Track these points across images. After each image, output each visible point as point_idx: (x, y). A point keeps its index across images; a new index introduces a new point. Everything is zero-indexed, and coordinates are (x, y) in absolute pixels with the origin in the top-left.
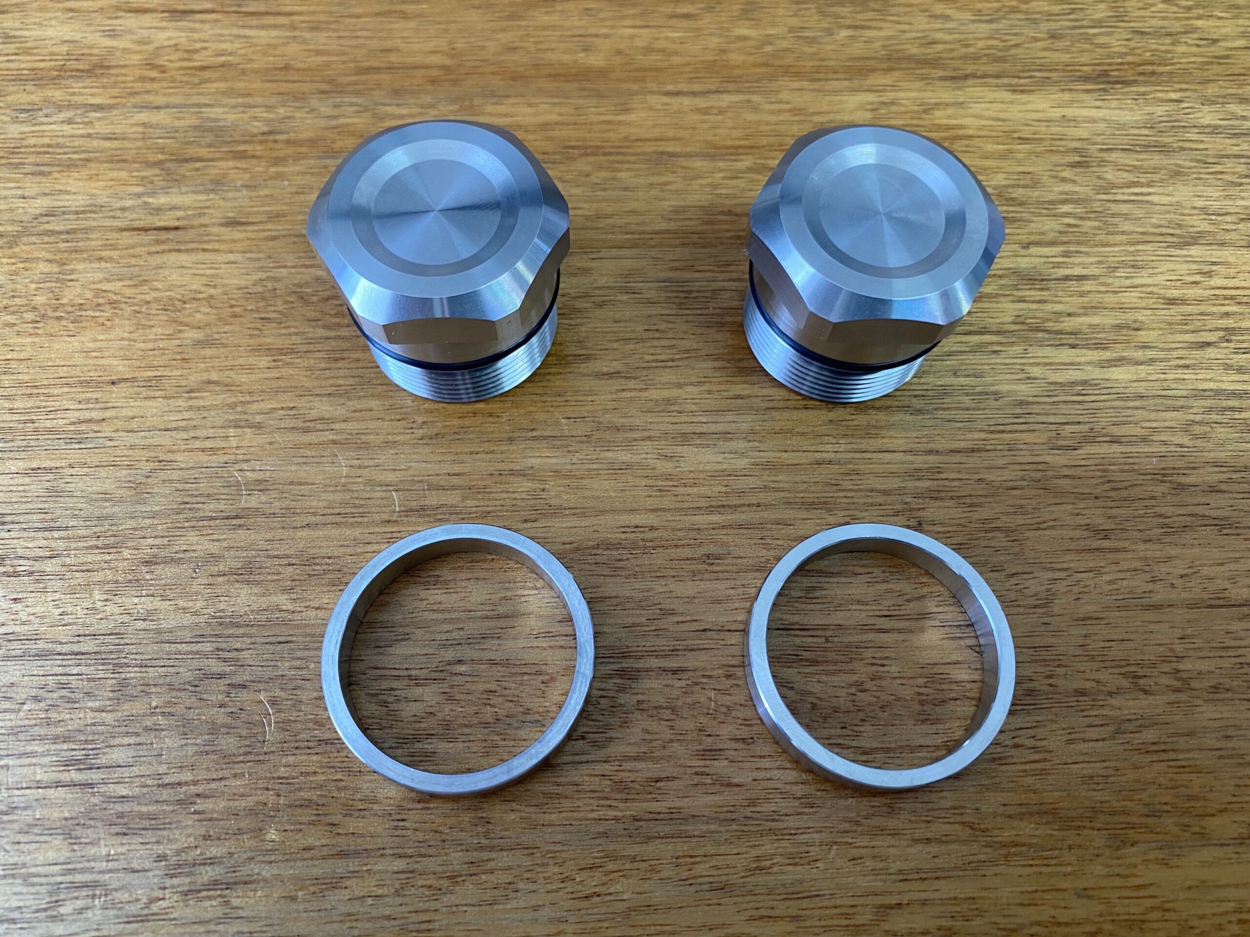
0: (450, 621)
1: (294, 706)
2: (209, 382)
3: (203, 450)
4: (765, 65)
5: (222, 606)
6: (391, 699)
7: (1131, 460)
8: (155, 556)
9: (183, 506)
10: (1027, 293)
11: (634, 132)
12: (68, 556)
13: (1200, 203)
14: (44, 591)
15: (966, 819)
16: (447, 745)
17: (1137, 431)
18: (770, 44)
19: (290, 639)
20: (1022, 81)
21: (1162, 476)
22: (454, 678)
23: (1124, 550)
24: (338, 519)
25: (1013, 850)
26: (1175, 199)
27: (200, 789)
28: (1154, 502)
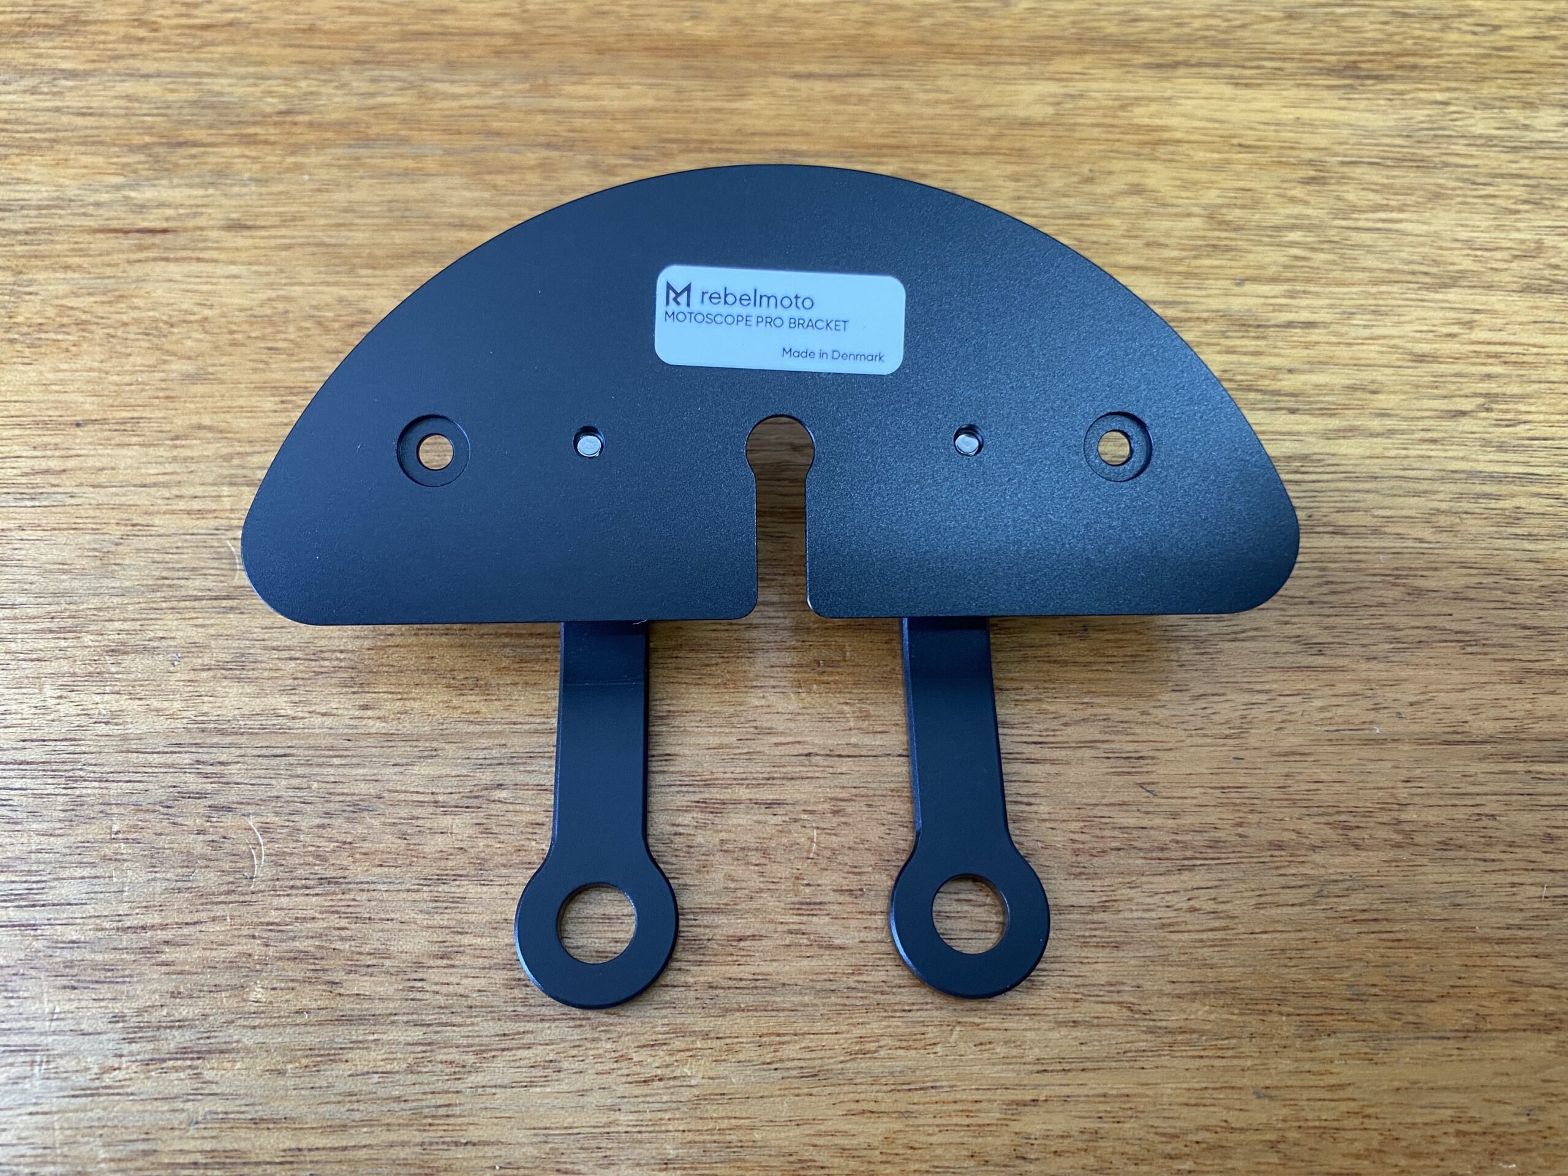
0: (490, 735)
1: (290, 835)
2: (200, 427)
3: (189, 512)
4: (921, 42)
5: (205, 708)
7: (1356, 557)
8: (124, 644)
9: (161, 582)
10: (1238, 342)
12: (14, 641)
13: (1464, 235)
15: (1127, 998)
16: (479, 889)
17: (1367, 520)
18: (930, 16)
19: (288, 751)
20: (1248, 72)
21: (1394, 577)
22: (493, 805)
23: (1342, 669)
25: (1180, 1038)
26: (1433, 228)
27: (168, 935)
28: (1382, 611)
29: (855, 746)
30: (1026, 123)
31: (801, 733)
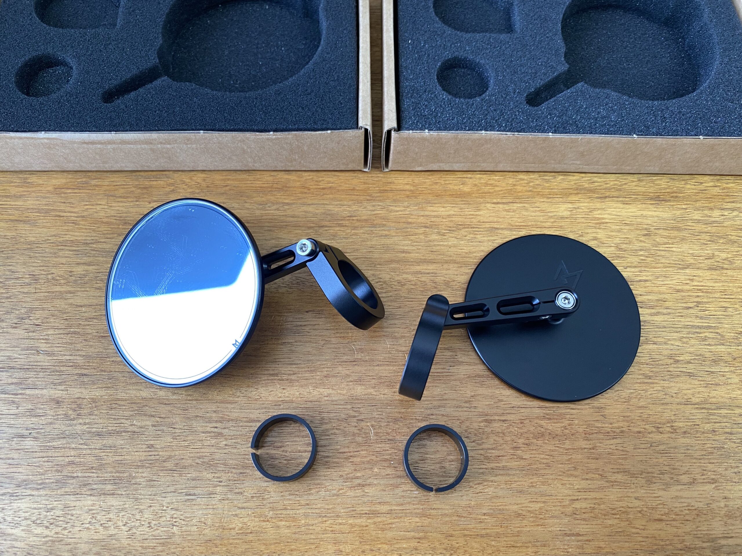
1: (379, 427)
3: (340, 338)
5: (353, 392)
6: (410, 426)
7: (660, 351)
8: (328, 375)
9: (336, 357)
11: (482, 219)
13: (691, 252)
14: (292, 386)
15: (599, 473)
17: (663, 340)
19: (376, 404)
20: (627, 199)
21: (670, 357)
23: (656, 383)
24: (387, 363)
25: (615, 483)
26: (682, 250)
27: (352, 454)
28: (667, 366)
29: (525, 405)
30: (562, 218)
31: (510, 401)
